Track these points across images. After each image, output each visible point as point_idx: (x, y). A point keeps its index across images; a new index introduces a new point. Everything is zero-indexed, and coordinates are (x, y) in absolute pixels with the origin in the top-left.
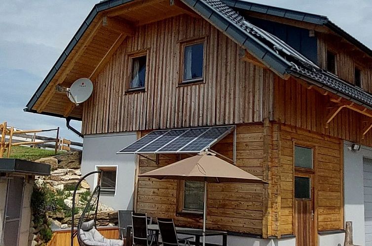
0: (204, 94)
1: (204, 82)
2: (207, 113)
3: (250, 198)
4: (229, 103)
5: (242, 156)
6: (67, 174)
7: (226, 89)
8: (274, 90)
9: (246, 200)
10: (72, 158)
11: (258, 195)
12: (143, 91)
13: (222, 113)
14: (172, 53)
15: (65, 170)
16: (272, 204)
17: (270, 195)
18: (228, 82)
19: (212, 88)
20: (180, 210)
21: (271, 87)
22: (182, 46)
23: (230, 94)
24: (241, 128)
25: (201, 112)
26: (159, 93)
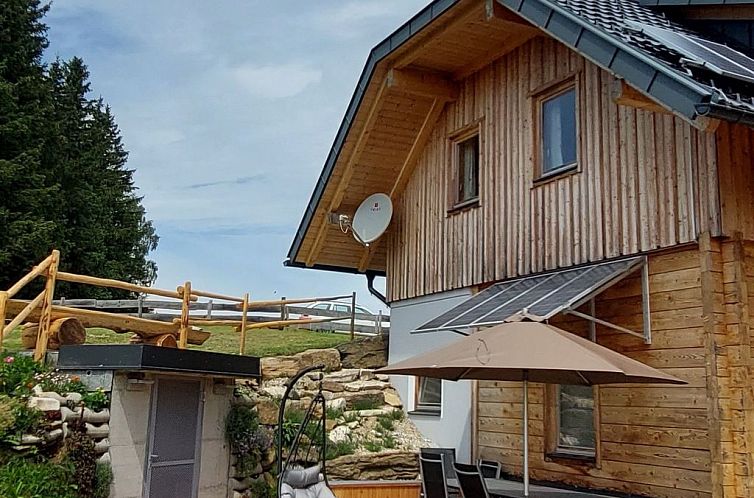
0: (580, 194)
1: (579, 170)
2: (588, 236)
3: (685, 421)
4: (628, 207)
5: (664, 323)
6: (358, 377)
7: (619, 178)
8: (717, 166)
9: (677, 424)
10: (370, 348)
11: (702, 413)
12: (476, 205)
13: (616, 233)
14: (520, 121)
15: (355, 371)
16: (732, 433)
17: (726, 412)
18: (623, 162)
19: (594, 181)
20: (553, 446)
21: (711, 160)
22: (538, 103)
23: (628, 189)
24: (658, 260)
25: (576, 235)
26: (503, 206)
